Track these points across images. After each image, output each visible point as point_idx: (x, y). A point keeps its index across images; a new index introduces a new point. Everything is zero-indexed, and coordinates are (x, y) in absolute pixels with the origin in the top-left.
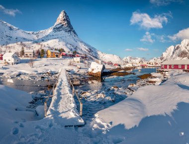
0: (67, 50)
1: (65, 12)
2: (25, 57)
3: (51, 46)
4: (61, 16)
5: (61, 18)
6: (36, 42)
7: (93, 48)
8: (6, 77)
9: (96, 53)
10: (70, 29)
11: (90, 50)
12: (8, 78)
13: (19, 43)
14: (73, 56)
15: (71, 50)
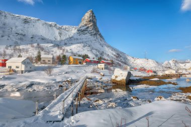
0: (91, 56)
1: (92, 12)
2: (41, 63)
3: (75, 51)
4: (87, 15)
5: (86, 18)
6: (58, 45)
7: (121, 53)
9: (125, 58)
10: (96, 33)
11: (119, 55)
13: (35, 45)
14: (98, 62)
15: (97, 56)
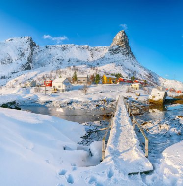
0: (125, 76)
1: (124, 32)
2: (78, 83)
3: (108, 71)
4: (119, 36)
5: (118, 38)
7: (153, 73)
8: (55, 105)
9: (157, 79)
10: (129, 52)
11: (150, 76)
12: (57, 107)
13: (72, 67)
14: (131, 82)
15: (129, 75)
